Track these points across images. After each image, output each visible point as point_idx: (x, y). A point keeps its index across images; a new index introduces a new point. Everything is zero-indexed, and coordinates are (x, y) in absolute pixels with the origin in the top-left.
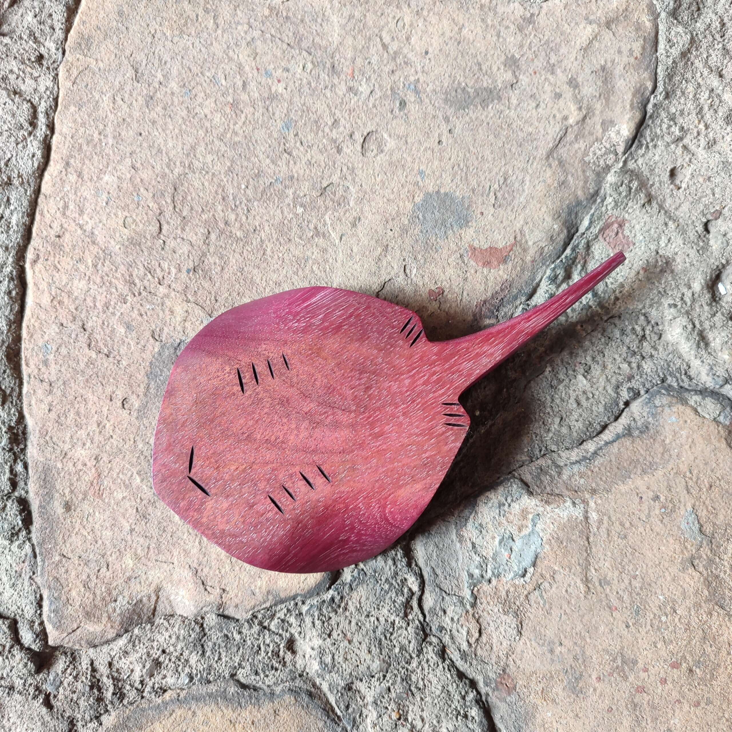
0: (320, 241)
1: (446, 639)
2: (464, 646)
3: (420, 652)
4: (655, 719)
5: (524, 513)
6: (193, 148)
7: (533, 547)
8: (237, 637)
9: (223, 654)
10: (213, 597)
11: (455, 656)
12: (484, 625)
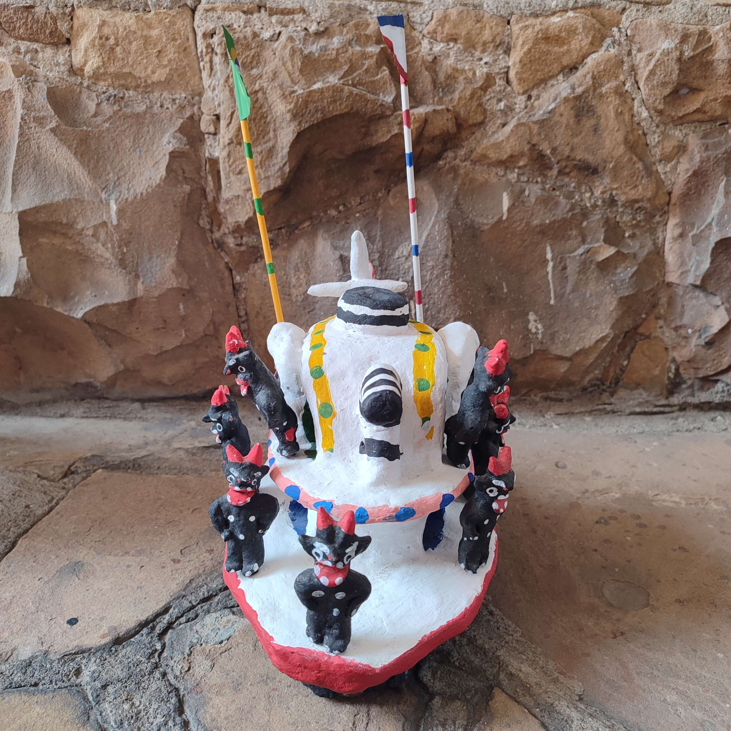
0: (162, 536)
1: (169, 670)
2: (178, 673)
3: (151, 673)
4: (280, 703)
5: (228, 621)
6: (117, 510)
7: (229, 633)
8: (48, 666)
9: (36, 673)
10: (45, 648)
11: (170, 677)
12: (193, 665)
